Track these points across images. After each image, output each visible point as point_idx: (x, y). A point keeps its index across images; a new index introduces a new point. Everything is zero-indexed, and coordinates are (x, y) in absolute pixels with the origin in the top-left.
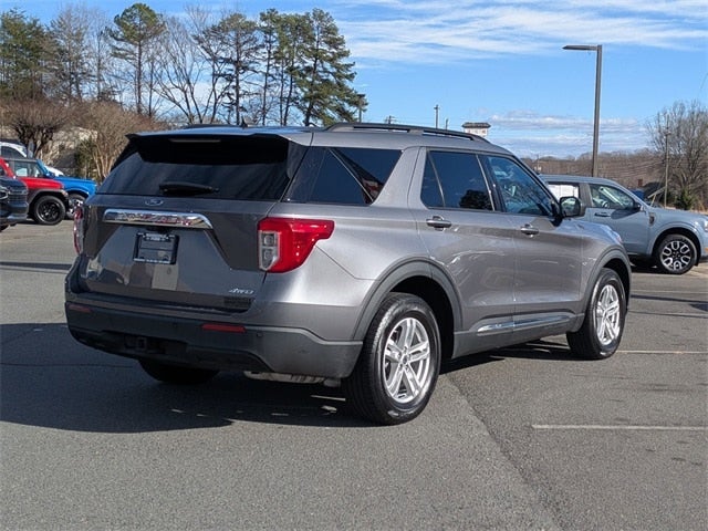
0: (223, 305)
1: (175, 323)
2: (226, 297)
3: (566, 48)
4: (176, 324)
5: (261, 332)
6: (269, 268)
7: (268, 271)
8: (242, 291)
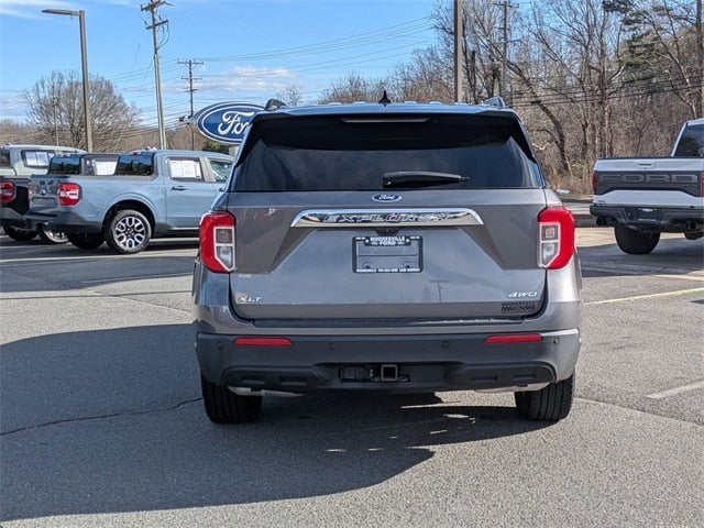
0: (500, 313)
1: (445, 341)
2: (504, 304)
3: (44, 11)
4: (446, 343)
5: (558, 337)
6: (548, 265)
7: (550, 268)
8: (524, 295)
